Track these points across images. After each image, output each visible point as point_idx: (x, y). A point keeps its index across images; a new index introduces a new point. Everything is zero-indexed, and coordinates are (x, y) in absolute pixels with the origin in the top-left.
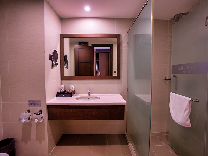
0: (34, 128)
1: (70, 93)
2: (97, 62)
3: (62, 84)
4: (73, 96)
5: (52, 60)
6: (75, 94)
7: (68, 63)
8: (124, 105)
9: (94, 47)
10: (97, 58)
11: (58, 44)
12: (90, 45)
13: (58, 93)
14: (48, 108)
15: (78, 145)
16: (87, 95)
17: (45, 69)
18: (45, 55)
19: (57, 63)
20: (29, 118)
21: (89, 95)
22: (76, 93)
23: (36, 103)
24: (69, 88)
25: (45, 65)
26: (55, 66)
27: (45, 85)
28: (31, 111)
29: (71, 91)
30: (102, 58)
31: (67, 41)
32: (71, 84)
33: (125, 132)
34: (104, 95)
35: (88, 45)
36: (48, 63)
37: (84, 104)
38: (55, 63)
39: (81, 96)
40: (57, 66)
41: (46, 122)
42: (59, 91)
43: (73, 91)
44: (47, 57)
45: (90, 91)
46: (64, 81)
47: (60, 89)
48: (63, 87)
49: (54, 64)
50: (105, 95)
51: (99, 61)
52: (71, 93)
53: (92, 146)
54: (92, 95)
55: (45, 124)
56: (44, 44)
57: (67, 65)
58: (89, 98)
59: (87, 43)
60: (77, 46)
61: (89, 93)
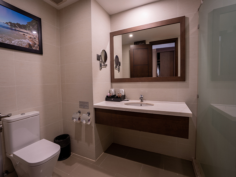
0: (83, 129)
1: (119, 98)
2: (159, 65)
3: (112, 87)
4: (123, 101)
5: (100, 60)
6: (125, 100)
7: (120, 65)
8: (189, 117)
9: (153, 46)
10: (158, 59)
11: (107, 44)
12: (148, 43)
13: (107, 96)
14: (95, 111)
15: (126, 158)
16: (139, 101)
17: (92, 70)
18: (92, 55)
19: (107, 64)
20: (79, 119)
21: (142, 101)
22: (127, 98)
23: (85, 104)
24: (119, 92)
25: (92, 65)
26: (103, 67)
27: (92, 86)
28: (81, 111)
29: (120, 95)
30: (165, 59)
31: (118, 40)
32: (122, 88)
33: (193, 158)
34: (161, 102)
35: (145, 44)
36: (96, 63)
37: (132, 110)
38: (104, 64)
39: (131, 102)
40: (106, 67)
41: (93, 125)
42: (109, 94)
43: (123, 95)
44: (95, 57)
45: (142, 97)
46: (115, 85)
47: (110, 93)
48: (113, 90)
49: (102, 64)
50: (163, 102)
51: (161, 63)
52: (121, 98)
53: (143, 164)
54: (145, 102)
55: (92, 127)
56: (91, 44)
57: (119, 67)
58: (141, 105)
59: (144, 42)
60: (132, 46)
61: (142, 99)
